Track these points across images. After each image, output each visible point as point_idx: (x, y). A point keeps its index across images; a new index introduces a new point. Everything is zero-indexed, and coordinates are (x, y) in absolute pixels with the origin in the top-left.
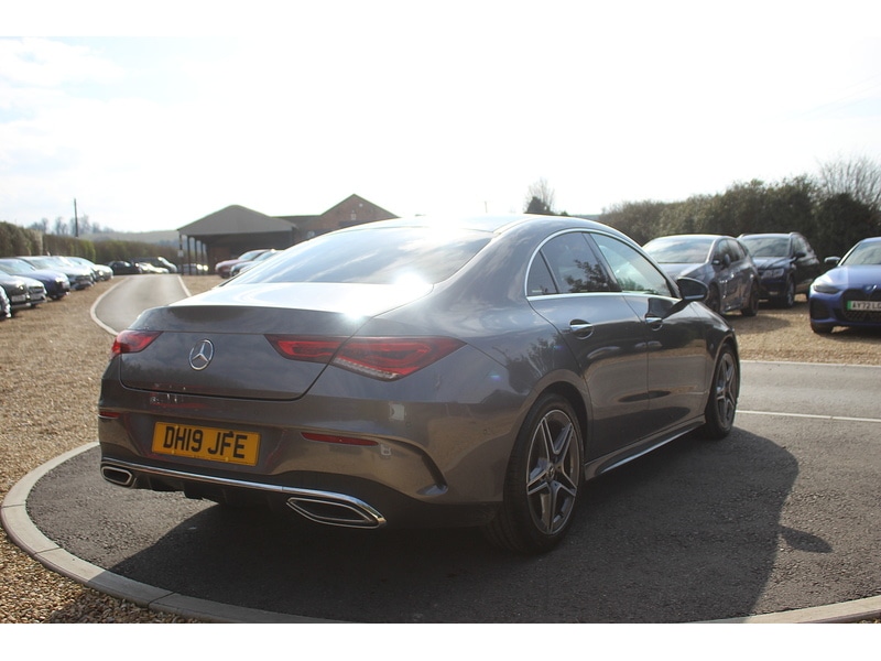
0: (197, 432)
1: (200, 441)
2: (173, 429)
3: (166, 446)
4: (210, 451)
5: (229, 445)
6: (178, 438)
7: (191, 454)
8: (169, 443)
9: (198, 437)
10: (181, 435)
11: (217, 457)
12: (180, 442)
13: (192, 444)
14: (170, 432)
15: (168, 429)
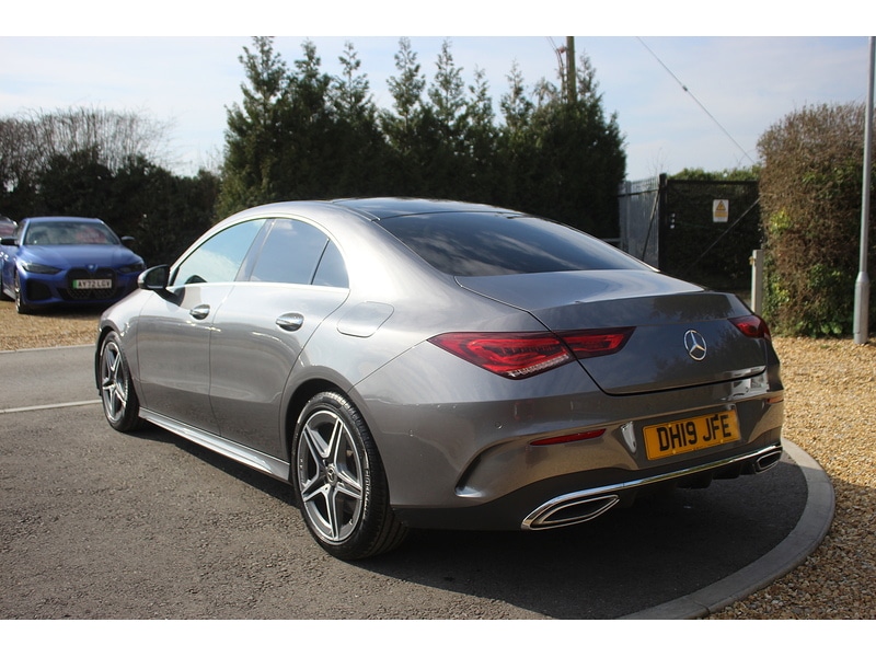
0: (688, 424)
1: (694, 433)
2: (664, 429)
3: (663, 448)
4: (706, 439)
5: (717, 428)
6: (673, 437)
7: (690, 447)
8: (665, 444)
9: (691, 428)
10: (675, 432)
11: (712, 442)
12: (676, 440)
13: (688, 437)
14: (663, 433)
15: (659, 430)
